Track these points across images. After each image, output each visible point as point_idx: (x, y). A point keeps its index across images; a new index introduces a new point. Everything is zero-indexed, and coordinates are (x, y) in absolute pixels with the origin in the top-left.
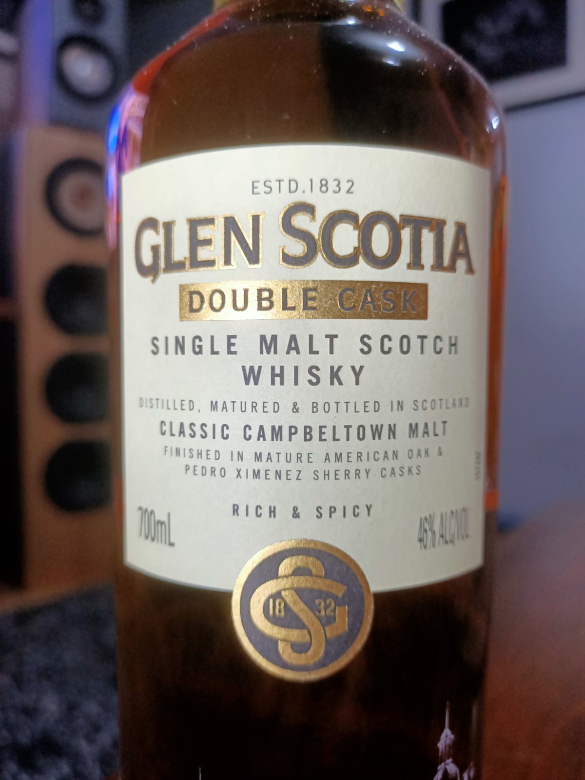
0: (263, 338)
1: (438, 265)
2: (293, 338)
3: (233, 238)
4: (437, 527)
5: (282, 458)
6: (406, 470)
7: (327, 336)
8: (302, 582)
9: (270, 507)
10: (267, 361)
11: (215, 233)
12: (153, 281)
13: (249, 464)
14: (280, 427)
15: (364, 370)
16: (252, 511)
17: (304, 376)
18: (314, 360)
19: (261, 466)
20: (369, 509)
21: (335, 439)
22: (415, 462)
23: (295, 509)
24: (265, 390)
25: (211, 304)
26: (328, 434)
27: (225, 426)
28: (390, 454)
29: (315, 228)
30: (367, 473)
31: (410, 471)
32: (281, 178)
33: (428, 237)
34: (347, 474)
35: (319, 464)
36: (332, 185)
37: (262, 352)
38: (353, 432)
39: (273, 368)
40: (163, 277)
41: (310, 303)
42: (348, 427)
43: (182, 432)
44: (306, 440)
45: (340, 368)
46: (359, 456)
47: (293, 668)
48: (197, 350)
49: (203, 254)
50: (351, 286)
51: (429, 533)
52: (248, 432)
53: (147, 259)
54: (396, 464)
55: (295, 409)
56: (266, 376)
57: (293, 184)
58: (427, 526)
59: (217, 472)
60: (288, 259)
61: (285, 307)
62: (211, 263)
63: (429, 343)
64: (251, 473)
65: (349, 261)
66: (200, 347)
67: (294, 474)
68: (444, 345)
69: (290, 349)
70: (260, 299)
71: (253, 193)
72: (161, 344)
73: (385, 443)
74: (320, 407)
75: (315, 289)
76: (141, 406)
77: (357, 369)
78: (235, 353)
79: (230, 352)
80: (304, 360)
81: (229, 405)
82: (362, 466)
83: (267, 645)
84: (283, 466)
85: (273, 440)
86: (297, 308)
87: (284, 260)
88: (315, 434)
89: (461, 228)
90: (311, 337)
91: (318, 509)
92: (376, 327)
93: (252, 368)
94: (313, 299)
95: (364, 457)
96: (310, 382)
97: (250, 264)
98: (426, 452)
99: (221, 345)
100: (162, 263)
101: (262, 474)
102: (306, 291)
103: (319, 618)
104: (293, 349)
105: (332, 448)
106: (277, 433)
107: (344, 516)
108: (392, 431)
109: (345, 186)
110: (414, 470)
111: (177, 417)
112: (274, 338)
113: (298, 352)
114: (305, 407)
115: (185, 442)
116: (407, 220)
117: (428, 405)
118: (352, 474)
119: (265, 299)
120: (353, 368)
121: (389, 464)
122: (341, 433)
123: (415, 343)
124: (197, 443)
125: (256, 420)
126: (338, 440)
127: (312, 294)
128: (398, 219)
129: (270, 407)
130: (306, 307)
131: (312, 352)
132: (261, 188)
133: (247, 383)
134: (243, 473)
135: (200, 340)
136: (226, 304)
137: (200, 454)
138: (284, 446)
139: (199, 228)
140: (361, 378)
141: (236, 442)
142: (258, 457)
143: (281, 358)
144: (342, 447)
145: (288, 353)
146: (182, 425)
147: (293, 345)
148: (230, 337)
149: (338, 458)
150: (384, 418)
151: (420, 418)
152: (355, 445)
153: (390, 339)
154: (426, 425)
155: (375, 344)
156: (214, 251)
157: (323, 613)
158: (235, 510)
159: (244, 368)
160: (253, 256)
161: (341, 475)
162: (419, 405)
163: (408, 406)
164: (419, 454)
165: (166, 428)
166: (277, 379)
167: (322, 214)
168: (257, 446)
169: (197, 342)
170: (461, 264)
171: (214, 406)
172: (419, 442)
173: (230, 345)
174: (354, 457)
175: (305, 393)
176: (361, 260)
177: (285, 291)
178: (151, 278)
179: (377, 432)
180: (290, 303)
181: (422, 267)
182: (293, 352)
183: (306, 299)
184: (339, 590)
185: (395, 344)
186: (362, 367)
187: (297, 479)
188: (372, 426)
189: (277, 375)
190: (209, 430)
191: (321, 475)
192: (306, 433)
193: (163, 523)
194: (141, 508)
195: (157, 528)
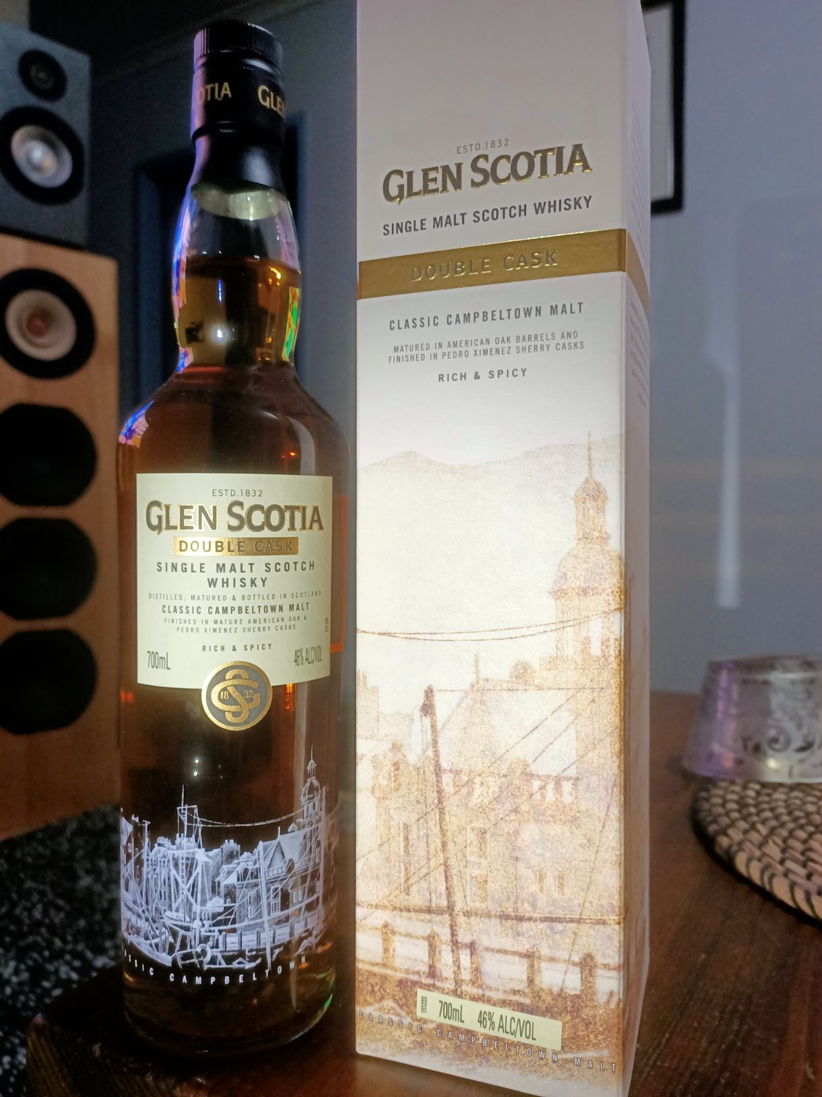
0: (218, 565)
1: (304, 527)
2: (233, 565)
3: (203, 516)
4: (304, 655)
5: (228, 622)
6: (288, 627)
7: (249, 564)
8: (235, 682)
9: (222, 646)
10: (220, 576)
11: (194, 512)
12: (158, 534)
13: (211, 625)
14: (227, 608)
16: (212, 649)
17: (238, 583)
18: (243, 575)
19: (217, 626)
20: (270, 645)
21: (253, 613)
22: (292, 623)
23: (234, 647)
24: (219, 590)
25: (191, 548)
26: (250, 610)
27: (199, 607)
28: (280, 619)
29: (243, 513)
30: (269, 628)
31: (290, 627)
33: (298, 515)
34: (259, 629)
35: (245, 624)
36: (252, 493)
37: (217, 571)
38: (262, 609)
39: (223, 579)
40: (165, 532)
41: (241, 548)
42: (259, 607)
43: (175, 611)
44: (239, 613)
45: (255, 579)
46: (265, 620)
47: (233, 725)
48: (184, 570)
49: (187, 523)
50: (260, 540)
51: (300, 658)
52: (211, 610)
53: (155, 522)
54: (283, 624)
55: (234, 599)
56: (219, 583)
57: (233, 492)
58: (299, 654)
59: (195, 630)
60: (231, 528)
61: (229, 550)
62: (191, 528)
63: (299, 566)
64: (212, 630)
65: (260, 528)
66: (186, 568)
67: (233, 630)
68: (307, 566)
69: (231, 570)
70: (217, 546)
71: (213, 495)
72: (163, 566)
73: (277, 614)
74: (246, 597)
75: (243, 542)
76: (150, 598)
77: (264, 579)
78: (204, 572)
79: (201, 571)
80: (238, 575)
81: (201, 597)
82: (266, 625)
83: (220, 714)
84: (228, 626)
85: (223, 613)
86: (235, 551)
87: (229, 528)
88: (244, 610)
89: (316, 509)
90: (241, 565)
91: (245, 646)
92: (272, 559)
93: (212, 579)
94: (243, 546)
95: (267, 621)
96: (241, 586)
97: (212, 529)
98: (298, 618)
99: (197, 568)
100: (164, 525)
101: (218, 630)
102: (239, 543)
103: (245, 699)
104: (233, 570)
105: (252, 617)
106: (225, 610)
107: (258, 649)
108: (281, 608)
109: (258, 493)
110: (292, 627)
111: (171, 604)
112: (224, 565)
113: (235, 572)
114: (239, 598)
115: (177, 616)
116: (287, 507)
117: (299, 595)
118: (262, 629)
119: (220, 546)
120: (262, 579)
121: (281, 623)
122: (256, 610)
123: (292, 566)
124: (184, 616)
125: (214, 604)
126: (255, 613)
127: (242, 544)
128: (283, 507)
129: (221, 598)
130: (239, 550)
131: (242, 571)
132: (217, 493)
133: (210, 586)
134: (208, 630)
135: (186, 565)
136: (199, 548)
137: (185, 621)
138: (229, 616)
139: (185, 510)
140: (266, 583)
141: (204, 614)
142: (216, 622)
143: (226, 575)
144: (257, 616)
145: (230, 572)
146: (175, 607)
147: (233, 568)
149: (255, 621)
150: (277, 602)
151: (295, 602)
152: (263, 615)
153: (280, 565)
154: (298, 605)
155: (272, 567)
156: (193, 522)
157: (248, 697)
158: (204, 648)
159: (208, 579)
160: (213, 526)
161: (256, 630)
162: (295, 595)
163: (289, 596)
164: (294, 619)
165: (166, 609)
166: (225, 585)
167: (247, 506)
168: (215, 616)
169: (184, 566)
170: (316, 526)
171: (193, 597)
172: (295, 613)
173: (201, 568)
174: (262, 621)
175: (238, 591)
176: (266, 528)
177: (229, 542)
178: (157, 532)
179: (273, 609)
180: (232, 549)
181: (295, 530)
182: (233, 572)
183: (239, 546)
184: (255, 685)
185: (282, 567)
186: (266, 579)
187: (235, 632)
188: (271, 606)
189: (225, 582)
190: (190, 609)
191: (246, 630)
192: (239, 610)
193: (164, 658)
194: (149, 652)
195: (158, 661)
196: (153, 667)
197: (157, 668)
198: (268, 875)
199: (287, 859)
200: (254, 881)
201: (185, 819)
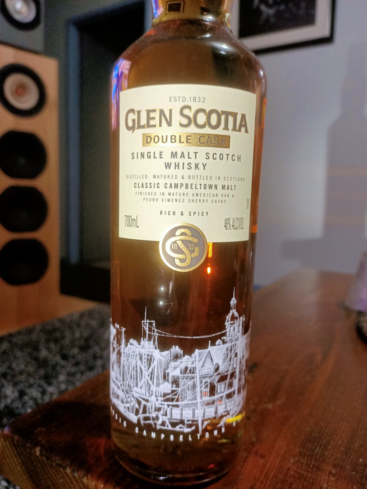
0: (172, 153)
1: (234, 129)
2: (183, 153)
3: (163, 117)
4: (231, 223)
5: (178, 194)
6: (220, 201)
7: (194, 153)
8: (183, 237)
9: (173, 212)
10: (173, 161)
11: (157, 115)
12: (133, 132)
13: (166, 197)
14: (177, 184)
15: (207, 165)
16: (167, 213)
17: (186, 166)
18: (189, 161)
19: (171, 197)
20: (207, 213)
21: (196, 188)
22: (224, 198)
23: (182, 212)
24: (172, 171)
25: (154, 140)
26: (194, 187)
27: (158, 184)
28: (215, 195)
29: (191, 115)
30: (207, 201)
31: (222, 201)
32: (180, 96)
33: (231, 119)
34: (200, 201)
35: (191, 197)
36: (197, 99)
37: (172, 158)
38: (202, 186)
39: (175, 163)
40: (137, 131)
41: (189, 141)
42: (201, 185)
43: (142, 186)
44: (186, 188)
45: (198, 164)
46: (204, 195)
47: (180, 268)
48: (149, 157)
49: (152, 122)
50: (203, 136)
51: (229, 225)
52: (166, 186)
53: (130, 124)
54: (217, 199)
55: (183, 178)
56: (173, 166)
57: (184, 98)
58: (228, 222)
59: (155, 200)
61: (180, 142)
62: (154, 126)
63: (230, 157)
64: (167, 200)
65: (203, 126)
66: (150, 156)
67: (182, 200)
68: (236, 158)
69: (181, 157)
70: (171, 139)
71: (170, 101)
72: (135, 155)
73: (213, 191)
74: (191, 177)
75: (190, 136)
76: (127, 178)
77: (204, 164)
78: (162, 158)
79: (160, 158)
80: (186, 161)
81: (160, 176)
82: (205, 198)
83: (172, 260)
84: (178, 197)
85: (175, 188)
86: (184, 142)
87: (180, 126)
88: (189, 186)
89: (243, 116)
90: (189, 153)
91: (190, 212)
92: (211, 150)
93: (168, 163)
94: (190, 139)
95: (206, 195)
96: (188, 168)
97: (168, 126)
98: (228, 196)
99: (157, 155)
100: (136, 126)
101: (171, 200)
102: (187, 137)
103: (189, 250)
104: (183, 157)
105: (195, 191)
106: (176, 186)
107: (199, 215)
108: (216, 187)
109: (202, 100)
110: (223, 201)
111: (140, 181)
112: (176, 153)
113: (184, 158)
114: (186, 177)
115: (144, 190)
116: (223, 112)
117: (229, 179)
118: (202, 201)
119: (173, 139)
120: (203, 164)
121: (215, 198)
122: (198, 186)
123: (225, 156)
124: (148, 190)
125: (169, 181)
126: (197, 189)
128: (220, 112)
129: (174, 177)
130: (187, 142)
131: (189, 158)
132: (173, 99)
133: (166, 168)
134: (164, 200)
135: (150, 153)
136: (160, 141)
137: (149, 194)
138: (179, 190)
139: (150, 113)
140: (206, 167)
141: (162, 189)
142: (169, 194)
143: (178, 160)
144: (198, 191)
145: (181, 158)
146: (143, 184)
147: (183, 155)
148: (160, 152)
149: (197, 195)
150: (213, 183)
151: (226, 183)
152: (203, 191)
153: (216, 155)
154: (228, 186)
155: (211, 156)
156: (156, 122)
157: (190, 249)
158: (161, 213)
159: (165, 163)
160: (169, 124)
161: (198, 201)
162: (226, 179)
163: (222, 178)
164: (225, 196)
165: (137, 185)
166: (177, 167)
167: (194, 110)
168: (169, 190)
170: (243, 129)
171: (154, 177)
172: (225, 192)
173: (161, 155)
174: (202, 195)
175: (186, 172)
176: (207, 126)
177: (180, 136)
178: (132, 131)
179: (211, 187)
180: (182, 141)
181: (228, 130)
182: (182, 158)
183: (187, 139)
184: (195, 241)
185: (218, 156)
186: (206, 164)
187: (183, 202)
188: (209, 185)
189: (177, 166)
190: (152, 185)
191: (191, 201)
192: (186, 186)
193: (135, 219)
194: (126, 216)
195: (132, 222)
196: (128, 226)
197: (130, 226)
198: (201, 373)
199: (215, 362)
200: (192, 375)
201: (147, 329)
